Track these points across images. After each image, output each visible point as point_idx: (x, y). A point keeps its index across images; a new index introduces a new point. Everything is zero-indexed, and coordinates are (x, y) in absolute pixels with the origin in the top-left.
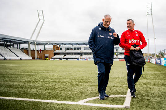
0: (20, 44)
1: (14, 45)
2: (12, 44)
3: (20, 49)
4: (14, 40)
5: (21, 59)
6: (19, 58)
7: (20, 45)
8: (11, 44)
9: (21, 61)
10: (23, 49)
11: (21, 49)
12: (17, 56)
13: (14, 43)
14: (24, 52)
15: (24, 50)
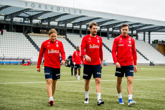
0: (149, 32)
1: (139, 34)
2: (135, 32)
3: (149, 42)
4: (137, 24)
5: (151, 64)
6: (148, 62)
7: (149, 34)
8: (132, 32)
9: (152, 69)
10: (155, 42)
11: (151, 43)
12: (145, 58)
13: (138, 32)
14: (158, 50)
15: (157, 45)
